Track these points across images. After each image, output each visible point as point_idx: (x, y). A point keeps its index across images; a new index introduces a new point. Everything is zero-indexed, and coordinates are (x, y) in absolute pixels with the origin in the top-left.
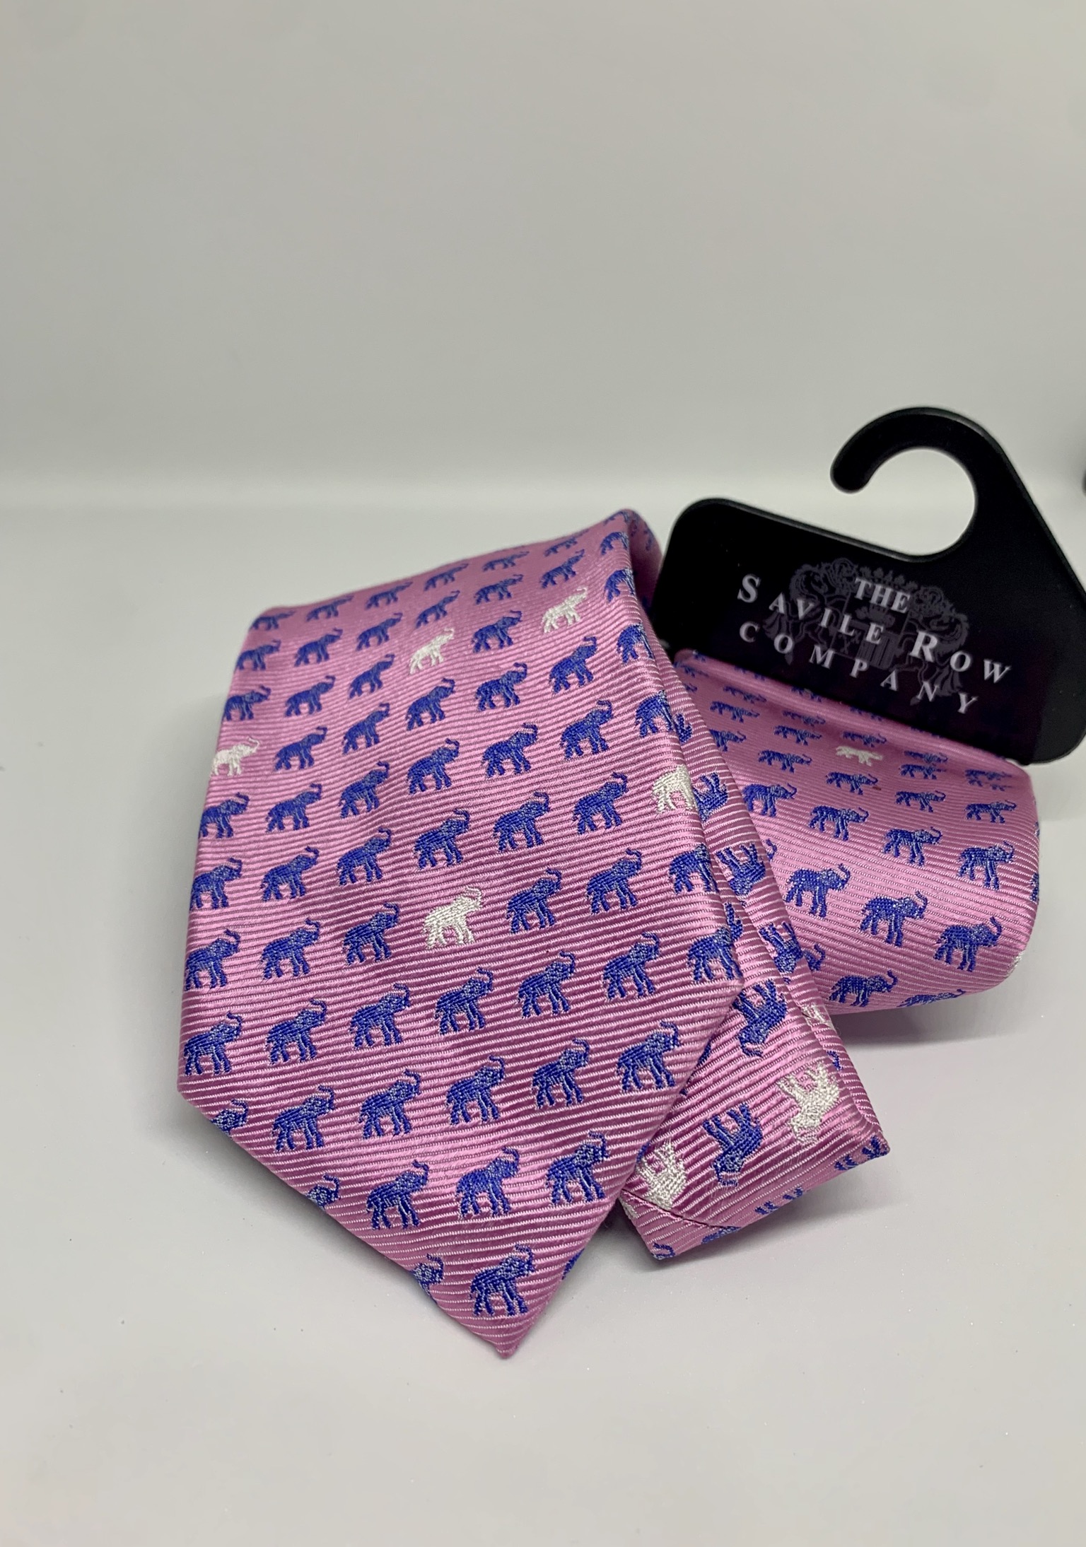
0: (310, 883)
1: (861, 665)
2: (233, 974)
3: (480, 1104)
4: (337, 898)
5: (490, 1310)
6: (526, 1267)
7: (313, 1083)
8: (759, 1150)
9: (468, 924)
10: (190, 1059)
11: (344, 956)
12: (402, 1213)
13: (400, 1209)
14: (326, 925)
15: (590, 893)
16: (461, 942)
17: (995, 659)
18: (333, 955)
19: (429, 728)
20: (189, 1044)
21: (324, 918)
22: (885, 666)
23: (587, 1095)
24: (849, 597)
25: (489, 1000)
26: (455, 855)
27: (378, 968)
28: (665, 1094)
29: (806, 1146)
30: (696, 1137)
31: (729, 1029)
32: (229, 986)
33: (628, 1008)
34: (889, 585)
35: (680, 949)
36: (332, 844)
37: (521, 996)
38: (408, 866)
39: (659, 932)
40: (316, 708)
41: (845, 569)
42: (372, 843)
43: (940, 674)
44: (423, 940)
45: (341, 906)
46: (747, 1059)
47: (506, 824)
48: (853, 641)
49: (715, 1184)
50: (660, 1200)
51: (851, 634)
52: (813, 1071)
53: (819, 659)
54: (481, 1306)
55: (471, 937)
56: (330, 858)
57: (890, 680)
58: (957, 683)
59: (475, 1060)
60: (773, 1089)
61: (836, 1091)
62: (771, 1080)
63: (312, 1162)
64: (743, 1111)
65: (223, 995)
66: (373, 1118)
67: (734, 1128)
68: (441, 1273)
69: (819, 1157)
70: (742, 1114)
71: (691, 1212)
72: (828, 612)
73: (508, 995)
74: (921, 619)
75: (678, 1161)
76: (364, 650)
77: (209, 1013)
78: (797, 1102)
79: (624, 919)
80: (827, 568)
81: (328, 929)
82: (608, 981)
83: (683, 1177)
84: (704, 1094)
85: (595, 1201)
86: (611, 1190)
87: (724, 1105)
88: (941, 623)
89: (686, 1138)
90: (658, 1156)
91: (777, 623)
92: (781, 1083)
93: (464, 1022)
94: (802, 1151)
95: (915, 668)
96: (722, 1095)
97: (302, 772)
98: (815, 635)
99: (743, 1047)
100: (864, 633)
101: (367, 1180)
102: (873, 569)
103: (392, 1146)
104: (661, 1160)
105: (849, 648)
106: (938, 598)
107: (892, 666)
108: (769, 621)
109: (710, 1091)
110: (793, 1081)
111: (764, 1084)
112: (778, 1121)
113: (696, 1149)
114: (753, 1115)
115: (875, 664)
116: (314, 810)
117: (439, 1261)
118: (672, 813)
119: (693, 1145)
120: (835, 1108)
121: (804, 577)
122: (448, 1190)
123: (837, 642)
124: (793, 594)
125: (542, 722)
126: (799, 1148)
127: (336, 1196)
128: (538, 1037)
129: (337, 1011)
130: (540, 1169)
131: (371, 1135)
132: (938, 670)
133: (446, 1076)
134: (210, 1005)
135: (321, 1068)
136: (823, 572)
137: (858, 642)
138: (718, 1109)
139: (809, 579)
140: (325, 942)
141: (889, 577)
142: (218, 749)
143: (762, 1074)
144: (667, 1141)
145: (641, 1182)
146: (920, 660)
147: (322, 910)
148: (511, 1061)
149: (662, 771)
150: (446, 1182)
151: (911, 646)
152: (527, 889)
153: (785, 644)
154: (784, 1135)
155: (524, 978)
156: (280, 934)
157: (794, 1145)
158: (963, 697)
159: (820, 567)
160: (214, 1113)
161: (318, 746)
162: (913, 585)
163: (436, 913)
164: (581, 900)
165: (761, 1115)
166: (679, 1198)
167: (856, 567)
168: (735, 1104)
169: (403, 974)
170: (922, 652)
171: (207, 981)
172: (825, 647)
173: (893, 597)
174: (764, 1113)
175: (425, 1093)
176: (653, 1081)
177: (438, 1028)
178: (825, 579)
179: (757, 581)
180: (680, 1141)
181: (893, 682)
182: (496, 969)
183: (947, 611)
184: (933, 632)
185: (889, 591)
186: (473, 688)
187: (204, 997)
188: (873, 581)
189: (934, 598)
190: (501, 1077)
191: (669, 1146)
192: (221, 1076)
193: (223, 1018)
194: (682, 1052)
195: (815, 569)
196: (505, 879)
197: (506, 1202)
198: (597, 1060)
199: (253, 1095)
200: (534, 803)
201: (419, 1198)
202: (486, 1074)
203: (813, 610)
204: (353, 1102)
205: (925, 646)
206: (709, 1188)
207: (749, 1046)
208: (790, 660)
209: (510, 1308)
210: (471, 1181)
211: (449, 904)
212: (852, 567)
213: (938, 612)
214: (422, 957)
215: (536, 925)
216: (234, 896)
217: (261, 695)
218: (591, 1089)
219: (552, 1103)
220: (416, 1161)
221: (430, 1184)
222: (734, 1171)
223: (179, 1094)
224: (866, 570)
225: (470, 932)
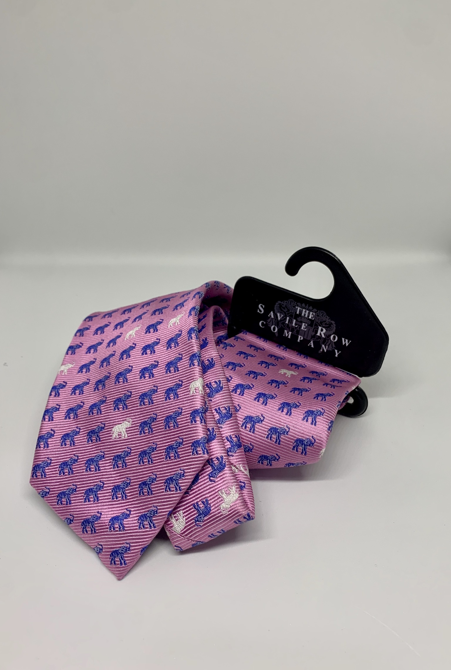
0: (80, 414)
1: (301, 338)
2: (51, 444)
3: (121, 493)
4: (87, 420)
5: (115, 564)
6: (128, 549)
7: (71, 483)
8: (209, 515)
9: (126, 431)
10: (34, 472)
11: (86, 440)
12: (91, 529)
13: (91, 527)
14: (82, 429)
15: (165, 422)
16: (123, 437)
17: (345, 338)
18: (83, 439)
19: (125, 361)
20: (35, 467)
21: (82, 426)
22: (309, 338)
23: (154, 492)
24: (294, 313)
25: (129, 458)
26: (126, 407)
27: (96, 445)
28: (178, 493)
29: (224, 515)
30: (190, 509)
31: (206, 472)
32: (49, 448)
33: (171, 463)
34: (307, 310)
35: (189, 443)
36: (89, 400)
37: (139, 457)
38: (110, 410)
39: (183, 437)
40: (95, 351)
41: (292, 303)
42: (100, 401)
43: (327, 342)
44: (111, 436)
45: (88, 422)
46: (210, 483)
47: (143, 396)
48: (297, 329)
49: (194, 526)
50: (176, 530)
51: (296, 326)
52: (231, 488)
53: (287, 335)
54: (113, 562)
55: (126, 436)
56: (87, 406)
57: (311, 344)
58: (334, 346)
59: (122, 478)
60: (217, 494)
61: (237, 495)
62: (217, 491)
63: (67, 509)
64: (206, 501)
65: (47, 451)
66: (88, 495)
67: (202, 507)
68: (102, 549)
69: (228, 519)
70: (206, 503)
71: (186, 535)
72: (288, 318)
73: (135, 457)
74: (319, 322)
75: (183, 517)
76: (115, 330)
77: (42, 457)
78: (224, 499)
79: (174, 432)
80: (286, 302)
81: (83, 430)
82: (166, 453)
83: (185, 523)
84: (195, 494)
85: (153, 529)
86: (158, 526)
87: (201, 499)
88: (326, 324)
89: (187, 509)
90: (178, 515)
91: (271, 321)
92: (220, 492)
93: (121, 465)
94: (223, 516)
95: (319, 340)
96: (200, 495)
97: (86, 374)
98: (284, 326)
99: (209, 479)
100: (301, 326)
101: (82, 517)
102: (301, 304)
103: (92, 505)
104: (178, 517)
105: (296, 332)
106: (324, 315)
107: (311, 339)
108: (269, 320)
109: (197, 493)
110: (223, 491)
111: (213, 492)
112: (217, 505)
113: (190, 513)
114: (209, 502)
115: (305, 338)
116: (86, 388)
117: (101, 545)
118: (194, 395)
119: (189, 512)
120: (236, 501)
121: (279, 305)
122: (106, 521)
123: (292, 329)
124: (276, 311)
125: (160, 360)
126: (222, 515)
127: (73, 522)
128: (142, 472)
129: (82, 459)
130: (137, 516)
131: (86, 502)
132: (327, 341)
133: (112, 483)
134: (42, 454)
135: (74, 478)
136: (285, 304)
137: (299, 329)
138: (198, 500)
139: (280, 306)
140: (81, 435)
141: (307, 307)
142: (62, 365)
143: (213, 489)
144: (181, 510)
145: (171, 524)
146: (320, 337)
147: (82, 424)
148: (133, 479)
149: (193, 380)
150: (106, 519)
151: (317, 332)
152: (146, 420)
153: (274, 329)
154: (218, 510)
155: (141, 451)
156: (68, 431)
157: (221, 514)
158: (336, 351)
159: (284, 302)
160: (39, 491)
161: (93, 365)
162: (315, 310)
163: (117, 426)
164: (162, 424)
165: (212, 503)
166: (183, 530)
167: (296, 302)
168: (204, 498)
169: (104, 447)
170: (321, 334)
171: (43, 446)
172: (288, 331)
173: (309, 313)
174: (213, 502)
175: (105, 489)
176: (174, 489)
177: (112, 467)
178: (286, 306)
179: (264, 306)
180: (185, 510)
181: (312, 344)
182: (133, 447)
183: (328, 320)
184: (324, 327)
185: (307, 312)
186: (142, 347)
187: (41, 451)
188: (302, 308)
189: (323, 315)
190: (129, 485)
191: (182, 512)
192: (43, 478)
193: (46, 459)
194: (185, 479)
195: (282, 303)
196: (140, 416)
197: (124, 527)
198: (159, 481)
199: (52, 486)
200: (153, 389)
201: (97, 524)
202: (125, 483)
203: (283, 317)
204: (82, 490)
205: (321, 332)
206: (192, 527)
207: (212, 478)
208: (277, 335)
209: (121, 563)
210: (115, 519)
211: (121, 424)
212: (294, 303)
213: (325, 320)
214: (110, 442)
215: (147, 433)
216: (56, 417)
217: (80, 346)
218: (155, 491)
219: (143, 494)
220: (98, 511)
221: (101, 519)
222: (201, 522)
223: (30, 484)
224: (299, 304)
225: (126, 434)
